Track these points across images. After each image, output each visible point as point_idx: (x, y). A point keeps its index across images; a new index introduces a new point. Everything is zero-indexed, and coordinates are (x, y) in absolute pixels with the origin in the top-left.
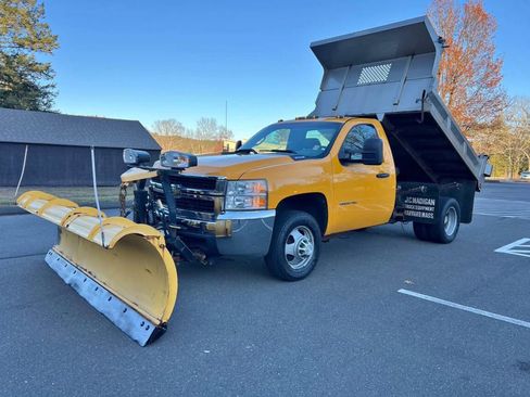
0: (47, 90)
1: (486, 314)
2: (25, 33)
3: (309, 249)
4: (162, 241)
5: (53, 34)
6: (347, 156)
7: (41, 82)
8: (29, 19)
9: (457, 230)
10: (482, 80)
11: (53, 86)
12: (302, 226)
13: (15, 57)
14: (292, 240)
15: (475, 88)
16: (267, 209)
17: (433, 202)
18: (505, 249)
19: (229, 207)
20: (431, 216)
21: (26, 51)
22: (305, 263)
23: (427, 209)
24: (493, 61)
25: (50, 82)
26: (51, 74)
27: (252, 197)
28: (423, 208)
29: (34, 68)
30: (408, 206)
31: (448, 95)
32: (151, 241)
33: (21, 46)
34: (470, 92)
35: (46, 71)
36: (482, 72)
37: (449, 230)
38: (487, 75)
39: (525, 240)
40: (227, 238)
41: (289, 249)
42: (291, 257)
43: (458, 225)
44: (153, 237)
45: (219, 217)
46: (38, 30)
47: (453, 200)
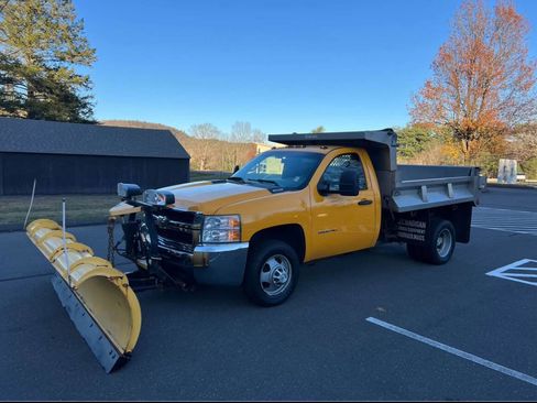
0: (87, 101)
1: (442, 346)
2: (66, 47)
3: (284, 276)
4: (126, 281)
5: (92, 47)
6: (326, 187)
7: (80, 92)
8: (69, 34)
9: (452, 251)
10: (516, 83)
11: (92, 97)
12: (278, 254)
13: (57, 70)
14: (267, 268)
15: (508, 92)
16: (240, 242)
17: (424, 225)
18: (497, 273)
19: (208, 239)
20: (422, 238)
21: (66, 64)
22: (282, 289)
23: (419, 231)
24: (526, 63)
25: (89, 93)
26: (90, 85)
27: (227, 230)
28: (414, 230)
29: (74, 79)
30: (401, 228)
31: (480, 99)
32: (115, 282)
33: (63, 59)
34: (503, 95)
35: (86, 82)
36: (516, 74)
37: (443, 253)
38: (520, 78)
39: (526, 261)
40: (205, 268)
41: (265, 276)
42: (266, 285)
43: (453, 246)
44: (117, 278)
45: (197, 249)
46: (78, 43)
47: (447, 222)
